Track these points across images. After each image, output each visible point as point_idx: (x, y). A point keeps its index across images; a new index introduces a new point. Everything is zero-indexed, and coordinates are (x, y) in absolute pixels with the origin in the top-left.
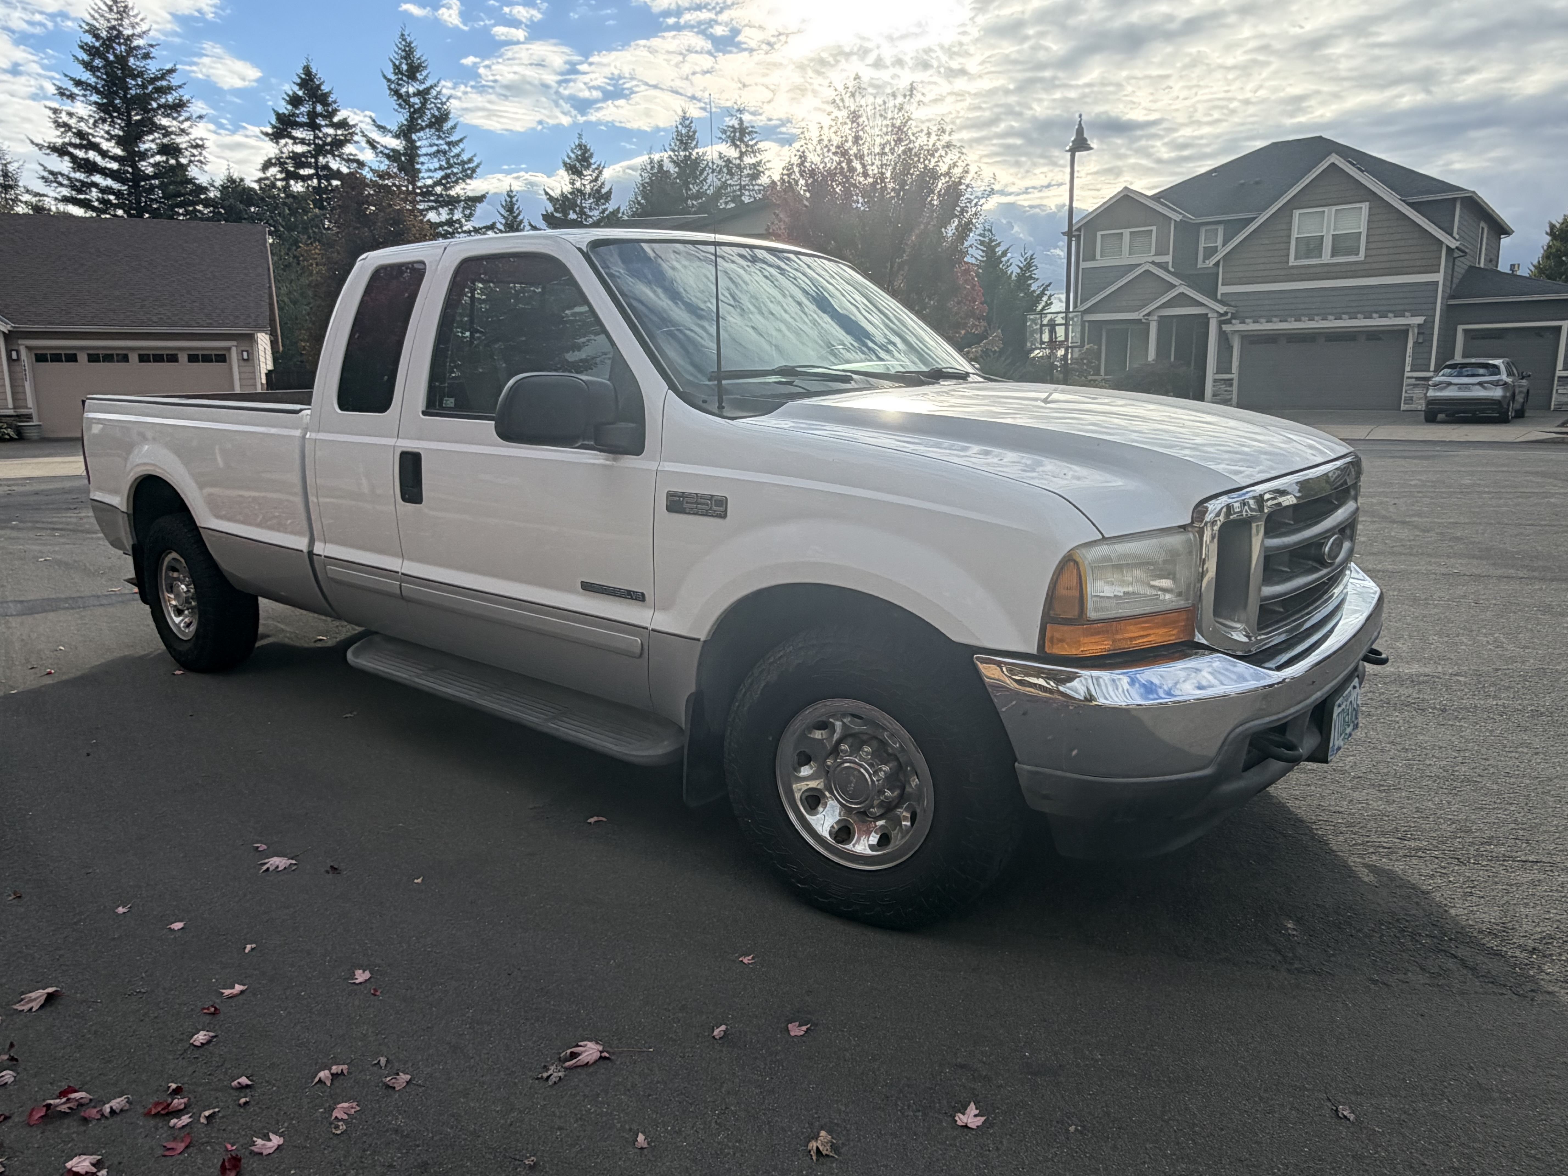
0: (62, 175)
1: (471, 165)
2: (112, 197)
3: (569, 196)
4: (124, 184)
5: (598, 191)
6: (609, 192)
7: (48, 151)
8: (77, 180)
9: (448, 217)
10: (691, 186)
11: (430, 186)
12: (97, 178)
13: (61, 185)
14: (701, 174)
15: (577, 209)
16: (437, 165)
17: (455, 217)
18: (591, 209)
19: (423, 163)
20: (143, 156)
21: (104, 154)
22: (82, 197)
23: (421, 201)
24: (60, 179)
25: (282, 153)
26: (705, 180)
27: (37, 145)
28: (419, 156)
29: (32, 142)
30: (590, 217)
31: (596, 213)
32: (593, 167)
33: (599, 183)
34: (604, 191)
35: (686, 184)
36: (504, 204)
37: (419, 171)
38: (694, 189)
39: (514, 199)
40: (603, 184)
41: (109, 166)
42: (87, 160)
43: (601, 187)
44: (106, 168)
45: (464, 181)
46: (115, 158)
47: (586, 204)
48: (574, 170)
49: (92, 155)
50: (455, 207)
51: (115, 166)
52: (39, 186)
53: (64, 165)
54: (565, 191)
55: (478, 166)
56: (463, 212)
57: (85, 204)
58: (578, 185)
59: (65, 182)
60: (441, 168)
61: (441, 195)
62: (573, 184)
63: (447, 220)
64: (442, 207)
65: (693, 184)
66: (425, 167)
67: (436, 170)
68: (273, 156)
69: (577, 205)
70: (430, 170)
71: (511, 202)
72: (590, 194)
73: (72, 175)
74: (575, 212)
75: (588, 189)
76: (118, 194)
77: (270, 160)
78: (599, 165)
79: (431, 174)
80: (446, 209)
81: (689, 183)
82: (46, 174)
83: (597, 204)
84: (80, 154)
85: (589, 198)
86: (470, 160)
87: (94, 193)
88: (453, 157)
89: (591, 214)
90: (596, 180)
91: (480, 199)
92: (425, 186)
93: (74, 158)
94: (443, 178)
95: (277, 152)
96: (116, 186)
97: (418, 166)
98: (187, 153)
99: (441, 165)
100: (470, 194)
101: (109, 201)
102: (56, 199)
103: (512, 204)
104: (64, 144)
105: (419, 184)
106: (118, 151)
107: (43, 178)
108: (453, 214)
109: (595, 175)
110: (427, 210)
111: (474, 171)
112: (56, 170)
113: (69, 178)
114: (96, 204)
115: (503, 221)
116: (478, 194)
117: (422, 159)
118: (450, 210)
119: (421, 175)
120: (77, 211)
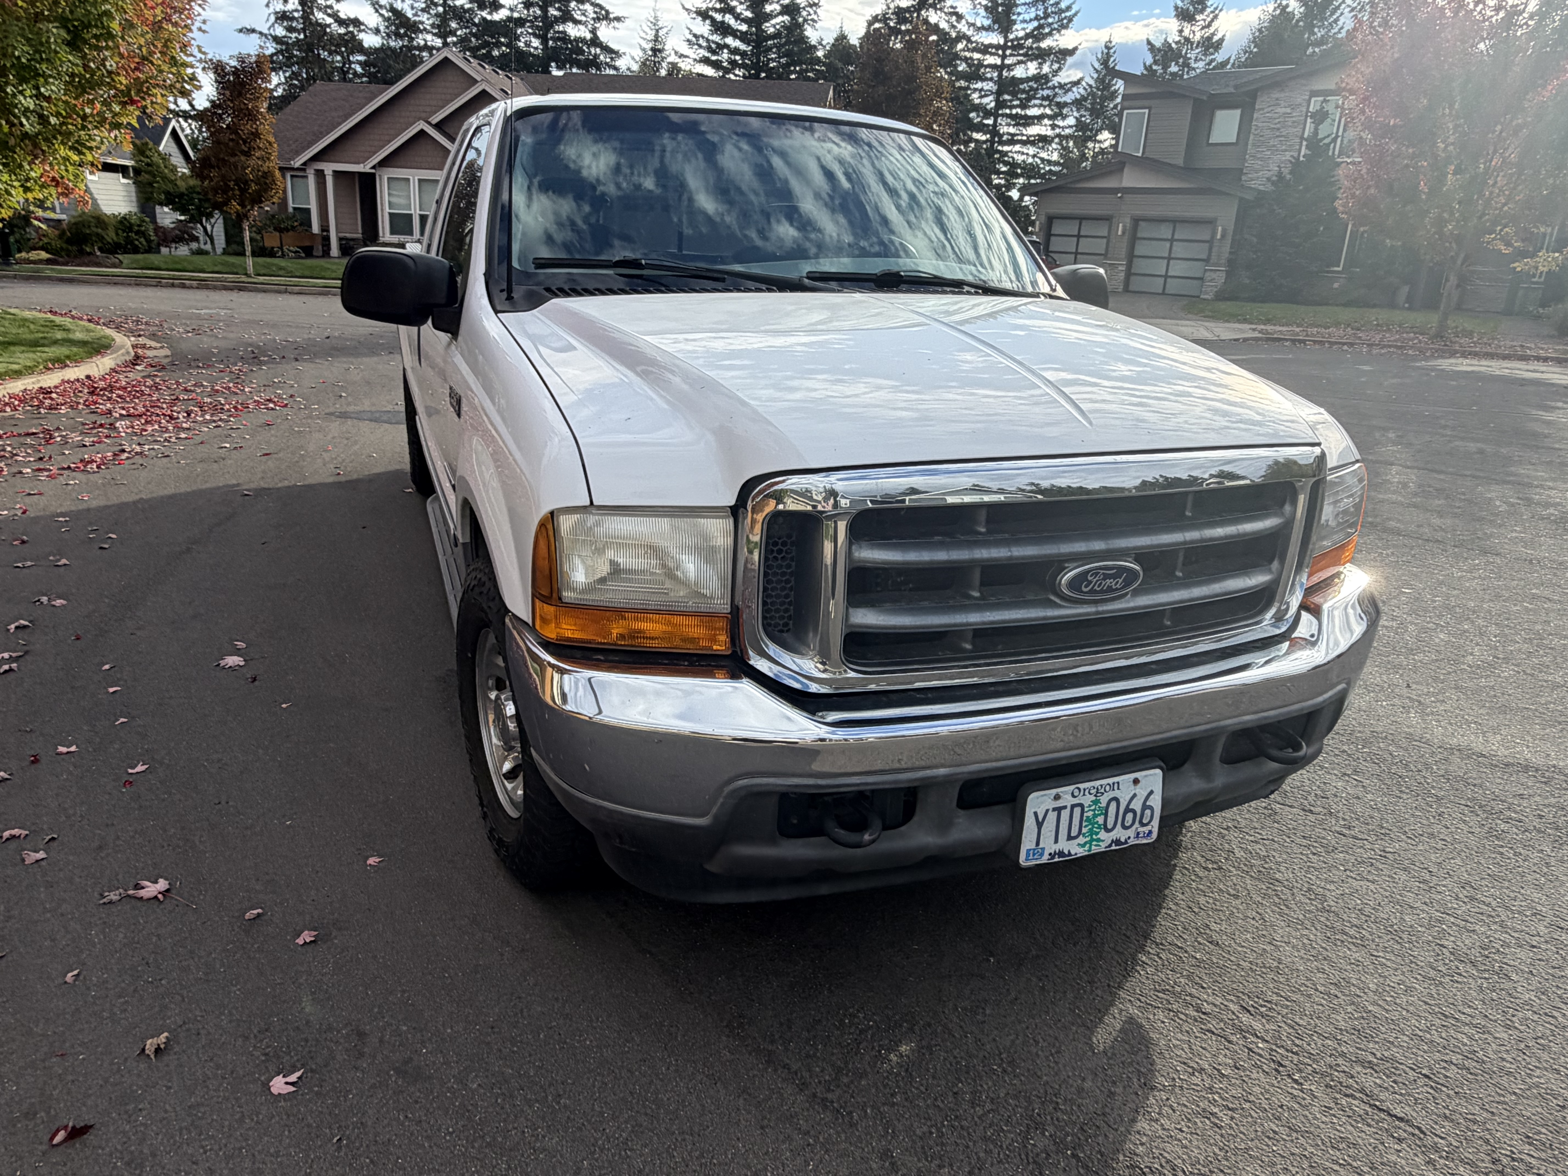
0: (703, 37)
1: (1068, 14)
2: (738, 58)
3: (1174, 45)
4: (749, 45)
5: (1209, 38)
6: (1222, 40)
7: (694, 15)
8: (714, 42)
9: (1035, 72)
10: (1316, 30)
11: (1021, 38)
12: (729, 40)
13: (700, 46)
14: (1332, 14)
15: (1181, 60)
16: (1033, 15)
17: (1044, 72)
18: (1196, 60)
19: (1019, 14)
20: (769, 17)
21: (737, 17)
22: (714, 58)
23: (1011, 55)
24: (701, 41)
25: (889, 8)
26: (1336, 21)
27: (687, 10)
28: (1017, 6)
29: (684, 8)
30: (1194, 69)
31: (1201, 64)
32: (1209, 10)
33: (1212, 30)
34: (1216, 38)
35: (1310, 28)
36: (1100, 56)
37: (1014, 22)
38: (1319, 33)
39: (1112, 51)
40: (1217, 30)
41: (740, 28)
42: (723, 22)
43: (1213, 34)
44: (737, 30)
45: (1059, 31)
46: (745, 20)
47: (1192, 55)
48: (1185, 16)
49: (729, 19)
50: (1045, 61)
51: (744, 27)
52: (684, 49)
53: (703, 28)
54: (1170, 40)
55: (1075, 14)
56: (1050, 67)
57: (716, 65)
58: (1186, 33)
59: (704, 44)
60: (1037, 18)
61: (1031, 48)
62: (1181, 31)
63: (1034, 76)
64: (1031, 60)
65: (1319, 27)
66: (1021, 18)
67: (1031, 20)
68: (880, 12)
69: (1180, 56)
70: (1024, 21)
71: (1108, 54)
72: (1199, 42)
73: (710, 38)
74: (1177, 64)
75: (1197, 37)
76: (743, 54)
77: (877, 16)
78: (1216, 9)
79: (1025, 25)
80: (1035, 63)
81: (1314, 26)
82: (691, 37)
83: (1205, 55)
84: (718, 17)
85: (1197, 47)
86: (1069, 8)
87: (725, 55)
88: (1052, 5)
89: (1196, 66)
90: (1209, 26)
91: (1071, 52)
92: (1017, 39)
93: (713, 21)
94: (1035, 29)
95: (885, 7)
96: (743, 47)
97: (1014, 17)
98: (804, 13)
99: (1037, 15)
100: (1062, 46)
101: (735, 61)
102: (695, 60)
103: (1109, 56)
104: (708, 9)
105: (1011, 36)
106: (749, 14)
107: (688, 40)
108: (1041, 68)
109: (1209, 19)
110: (1015, 64)
111: (1070, 20)
112: (699, 33)
113: (708, 40)
114: (725, 64)
115: (1095, 76)
116: (1070, 47)
117: (1019, 10)
118: (1040, 64)
119: (1015, 27)
120: (709, 71)
